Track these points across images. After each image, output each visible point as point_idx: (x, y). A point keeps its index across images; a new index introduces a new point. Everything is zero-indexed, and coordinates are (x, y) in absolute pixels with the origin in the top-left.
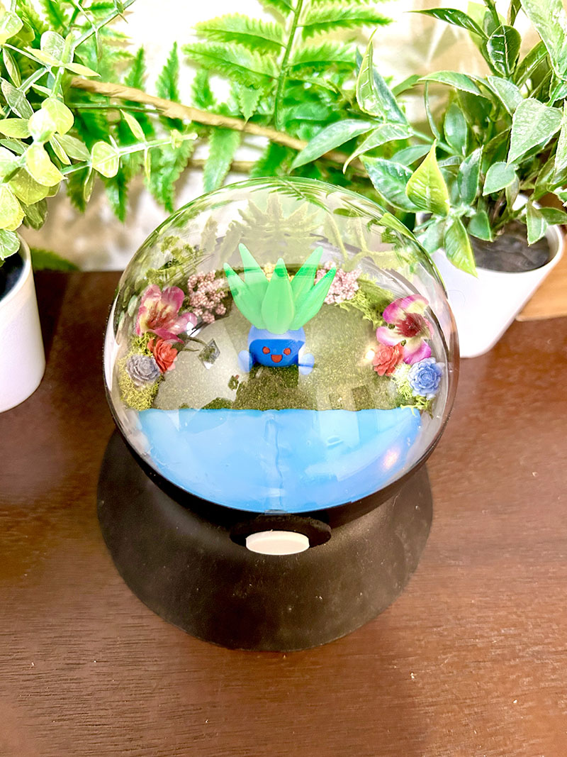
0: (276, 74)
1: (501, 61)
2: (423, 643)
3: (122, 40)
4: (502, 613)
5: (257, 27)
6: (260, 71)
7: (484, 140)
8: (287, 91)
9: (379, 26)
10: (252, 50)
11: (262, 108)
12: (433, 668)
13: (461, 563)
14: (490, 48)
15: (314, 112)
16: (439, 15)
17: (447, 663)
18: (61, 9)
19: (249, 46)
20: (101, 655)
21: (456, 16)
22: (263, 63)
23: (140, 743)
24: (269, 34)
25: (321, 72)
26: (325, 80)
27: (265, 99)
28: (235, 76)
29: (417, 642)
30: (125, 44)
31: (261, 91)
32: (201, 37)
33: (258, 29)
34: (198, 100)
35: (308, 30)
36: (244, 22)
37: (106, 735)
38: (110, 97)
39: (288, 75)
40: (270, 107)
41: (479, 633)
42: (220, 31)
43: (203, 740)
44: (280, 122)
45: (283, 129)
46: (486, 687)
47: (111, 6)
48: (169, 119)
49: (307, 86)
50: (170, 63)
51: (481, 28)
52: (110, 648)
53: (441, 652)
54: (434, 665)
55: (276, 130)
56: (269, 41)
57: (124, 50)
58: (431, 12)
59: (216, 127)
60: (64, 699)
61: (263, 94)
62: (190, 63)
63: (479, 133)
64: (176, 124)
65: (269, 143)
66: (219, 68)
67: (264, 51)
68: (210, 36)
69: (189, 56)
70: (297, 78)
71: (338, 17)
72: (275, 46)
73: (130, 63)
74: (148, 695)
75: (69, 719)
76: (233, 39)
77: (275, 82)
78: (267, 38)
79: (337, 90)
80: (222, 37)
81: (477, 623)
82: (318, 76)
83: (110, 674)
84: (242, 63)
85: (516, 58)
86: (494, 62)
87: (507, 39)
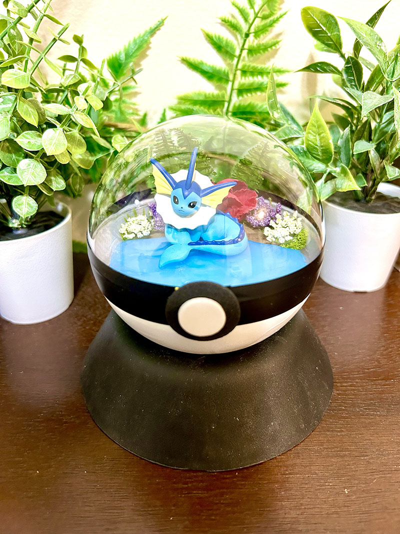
1: (354, 84)
2: (353, 467)
5: (211, 96)
10: (208, 109)
13: (378, 414)
14: (345, 76)
20: (91, 467)
21: (323, 66)
29: (348, 467)
35: (241, 91)
37: (88, 525)
38: (126, 131)
42: (189, 100)
52: (98, 463)
53: (370, 474)
54: (364, 484)
56: (218, 101)
58: (309, 68)
67: (215, 108)
68: (184, 103)
71: (257, 85)
72: (221, 103)
74: (125, 497)
76: (198, 104)
78: (216, 99)
80: (192, 104)
83: (96, 482)
85: (362, 82)
86: (349, 85)
87: (354, 68)
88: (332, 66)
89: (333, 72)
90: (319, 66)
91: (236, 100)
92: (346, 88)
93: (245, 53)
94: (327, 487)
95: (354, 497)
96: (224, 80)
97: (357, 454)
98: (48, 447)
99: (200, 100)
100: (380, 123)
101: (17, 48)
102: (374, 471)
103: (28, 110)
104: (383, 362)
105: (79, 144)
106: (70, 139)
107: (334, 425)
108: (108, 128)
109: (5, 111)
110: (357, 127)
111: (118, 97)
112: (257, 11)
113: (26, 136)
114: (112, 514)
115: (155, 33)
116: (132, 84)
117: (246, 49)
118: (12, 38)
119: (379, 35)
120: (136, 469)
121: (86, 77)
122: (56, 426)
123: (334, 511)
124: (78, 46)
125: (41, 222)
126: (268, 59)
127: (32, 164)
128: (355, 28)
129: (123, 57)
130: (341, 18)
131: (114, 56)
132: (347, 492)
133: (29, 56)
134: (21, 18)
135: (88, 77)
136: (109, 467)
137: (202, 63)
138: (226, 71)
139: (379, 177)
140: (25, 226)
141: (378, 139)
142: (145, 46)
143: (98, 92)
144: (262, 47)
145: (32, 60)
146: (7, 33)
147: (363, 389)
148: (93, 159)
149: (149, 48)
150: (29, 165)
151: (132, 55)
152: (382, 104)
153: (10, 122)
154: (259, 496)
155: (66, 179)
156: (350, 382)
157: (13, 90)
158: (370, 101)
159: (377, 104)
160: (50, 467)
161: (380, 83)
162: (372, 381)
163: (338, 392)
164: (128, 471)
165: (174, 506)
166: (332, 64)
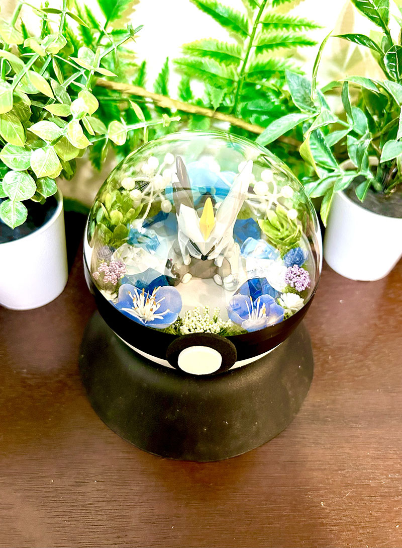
0: (236, 79)
1: (394, 70)
2: (330, 481)
3: (131, 55)
4: (390, 463)
5: (224, 47)
6: (226, 76)
7: (381, 126)
8: (244, 91)
9: (309, 46)
10: (220, 62)
11: (226, 103)
12: (338, 499)
13: (360, 426)
14: (386, 61)
15: (262, 105)
16: (350, 39)
17: (349, 496)
18: (91, 33)
19: (218, 60)
20: (100, 477)
21: (362, 39)
22: (228, 71)
23: (125, 540)
24: (232, 52)
25: (268, 78)
26: (271, 83)
27: (228, 95)
28: (207, 80)
29: (326, 480)
30: (133, 57)
31: (225, 90)
32: (185, 53)
33: (225, 49)
34: (182, 96)
35: (260, 49)
36: (215, 44)
37: (101, 533)
38: (122, 93)
39: (245, 80)
40: (231, 102)
41: (372, 476)
42: (198, 50)
43: (169, 540)
44: (238, 112)
45: (240, 117)
46: (376, 515)
47: (125, 32)
48: (161, 108)
49: (258, 87)
50: (163, 71)
51: (380, 47)
52: (107, 473)
53: (344, 488)
54: (338, 497)
55: (235, 118)
56: (232, 57)
57: (133, 61)
58: (345, 36)
59: (194, 114)
60: (73, 506)
61: (227, 92)
62: (177, 71)
63: (378, 121)
64: (166, 111)
65: (230, 127)
66: (197, 75)
67: (228, 63)
68: (191, 53)
69: (177, 66)
70: (251, 82)
71: (281, 40)
72: (236, 60)
73: (136, 71)
74: (132, 506)
75: (76, 520)
76: (208, 55)
77: (236, 84)
78: (230, 54)
79: (278, 90)
80: (200, 54)
81: (371, 469)
82: (267, 80)
83: (106, 491)
84: (213, 71)
86: (389, 70)
87: (398, 55)
88: (373, 42)
90: (358, 39)
91: (253, 59)
96: (241, 32)
99: (211, 52)
120: (141, 479)
136: (116, 477)
137: (216, 5)
138: (245, 21)
150: (16, 178)
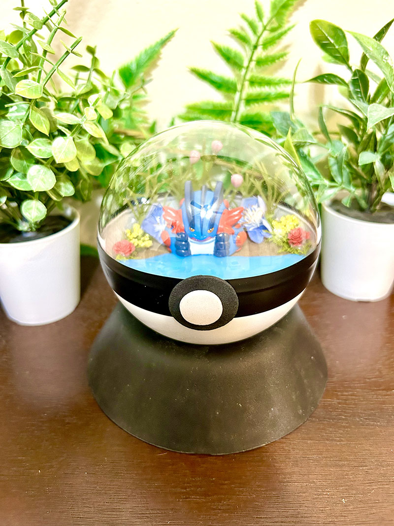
1: (359, 96)
14: (351, 88)
19: (215, 117)
20: (91, 469)
21: (331, 78)
24: (225, 108)
35: (249, 101)
54: (362, 494)
56: (225, 111)
58: (316, 79)
67: (223, 118)
71: (265, 96)
72: (229, 112)
76: (206, 113)
83: (96, 483)
85: (368, 94)
86: (355, 97)
87: (361, 80)
88: (339, 78)
89: (339, 83)
90: (326, 78)
91: (244, 110)
92: (352, 101)
93: (253, 64)
94: (324, 496)
95: (352, 507)
96: (232, 90)
97: (356, 464)
98: (51, 447)
99: (208, 110)
100: (384, 135)
101: (32, 59)
102: (372, 481)
103: (40, 119)
104: (384, 372)
105: (89, 152)
106: (80, 146)
107: (334, 434)
108: (118, 136)
109: (18, 120)
110: (362, 138)
111: (128, 105)
112: (265, 24)
113: (37, 143)
114: (110, 516)
115: (165, 44)
116: (142, 92)
117: (255, 61)
118: (27, 49)
119: (385, 49)
120: (136, 472)
121: (97, 86)
122: (59, 427)
123: (331, 520)
124: (90, 56)
125: (50, 226)
126: (276, 70)
127: (42, 171)
128: (362, 41)
129: (134, 67)
130: (348, 32)
131: (126, 65)
132: (344, 502)
133: (43, 67)
134: (36, 30)
135: (100, 86)
136: (109, 470)
137: (210, 74)
138: (234, 82)
139: (384, 188)
140: (34, 229)
141: (384, 150)
142: (155, 56)
143: (108, 101)
144: (271, 59)
145: (46, 71)
146: (22, 44)
147: (364, 398)
148: (102, 166)
149: (159, 58)
150: (39, 171)
151: (143, 66)
152: (387, 117)
153: (22, 130)
154: (257, 503)
155: (75, 184)
156: (350, 391)
157: (27, 100)
158: (376, 113)
159: (383, 116)
160: (52, 467)
161: (386, 95)
162: (373, 391)
163: (338, 401)
164: (127, 474)
165: (172, 509)
166: (339, 76)
